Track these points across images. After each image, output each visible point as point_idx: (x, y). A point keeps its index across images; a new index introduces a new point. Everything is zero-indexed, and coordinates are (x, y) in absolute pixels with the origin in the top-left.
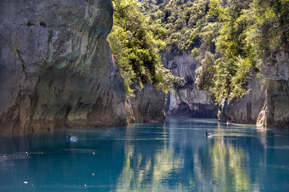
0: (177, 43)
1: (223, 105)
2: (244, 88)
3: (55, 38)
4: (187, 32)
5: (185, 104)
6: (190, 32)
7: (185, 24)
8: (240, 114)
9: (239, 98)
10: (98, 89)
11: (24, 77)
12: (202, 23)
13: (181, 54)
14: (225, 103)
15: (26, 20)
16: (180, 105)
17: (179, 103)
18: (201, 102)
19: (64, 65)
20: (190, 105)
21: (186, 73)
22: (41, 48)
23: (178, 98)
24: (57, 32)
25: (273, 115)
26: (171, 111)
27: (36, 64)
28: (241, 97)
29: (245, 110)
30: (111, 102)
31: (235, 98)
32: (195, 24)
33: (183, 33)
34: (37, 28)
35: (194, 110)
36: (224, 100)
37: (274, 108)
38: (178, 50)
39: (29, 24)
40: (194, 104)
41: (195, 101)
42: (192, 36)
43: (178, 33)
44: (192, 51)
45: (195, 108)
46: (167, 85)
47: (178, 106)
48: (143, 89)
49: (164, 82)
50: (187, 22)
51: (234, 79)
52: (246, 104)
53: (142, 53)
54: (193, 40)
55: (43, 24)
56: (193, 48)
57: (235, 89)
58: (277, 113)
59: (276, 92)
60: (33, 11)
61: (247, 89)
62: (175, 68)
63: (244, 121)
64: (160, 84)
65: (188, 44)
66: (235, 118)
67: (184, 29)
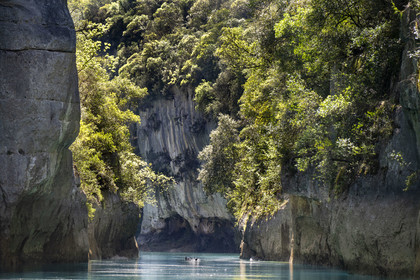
0: (159, 66)
1: (245, 227)
2: (279, 198)
3: (32, 165)
4: (185, 40)
5: (180, 218)
6: (191, 41)
7: (180, 19)
8: (270, 244)
9: (269, 216)
10: (59, 211)
11: (4, 207)
12: (221, 19)
13: (169, 95)
14: (249, 223)
15: (6, 149)
16: (167, 220)
17: (165, 216)
18: (220, 215)
19: (35, 190)
20: (194, 223)
21: (182, 144)
22: (20, 178)
23: (163, 204)
24: (34, 159)
25: (299, 245)
26: (146, 236)
27: (15, 194)
28: (272, 213)
29: (279, 236)
30: (72, 229)
31: (263, 215)
32: (204, 21)
33: (174, 42)
34: (16, 156)
35: (202, 235)
36: (247, 218)
37: (300, 235)
38: (163, 84)
39: (9, 153)
40: (201, 219)
41: (205, 212)
42: (197, 53)
43: (161, 43)
44: (198, 89)
45: (206, 229)
46: (141, 190)
47: (162, 225)
48: (102, 202)
49: (136, 185)
50: (185, 14)
51: (262, 179)
52: (279, 227)
53: (100, 140)
54: (200, 63)
55: (21, 152)
56: (198, 82)
57: (264, 199)
58: (303, 243)
59: (300, 213)
60: (12, 139)
61: (282, 201)
62: (156, 128)
63: (276, 255)
64: (130, 189)
65: (187, 70)
66: (262, 251)
67: (177, 32)
